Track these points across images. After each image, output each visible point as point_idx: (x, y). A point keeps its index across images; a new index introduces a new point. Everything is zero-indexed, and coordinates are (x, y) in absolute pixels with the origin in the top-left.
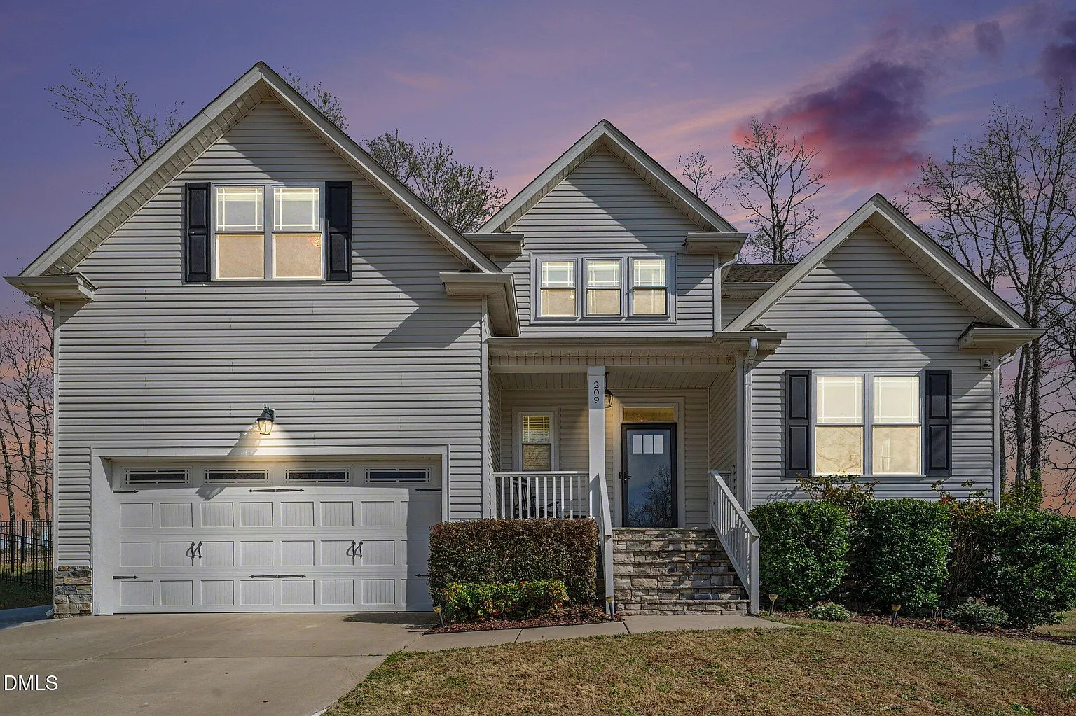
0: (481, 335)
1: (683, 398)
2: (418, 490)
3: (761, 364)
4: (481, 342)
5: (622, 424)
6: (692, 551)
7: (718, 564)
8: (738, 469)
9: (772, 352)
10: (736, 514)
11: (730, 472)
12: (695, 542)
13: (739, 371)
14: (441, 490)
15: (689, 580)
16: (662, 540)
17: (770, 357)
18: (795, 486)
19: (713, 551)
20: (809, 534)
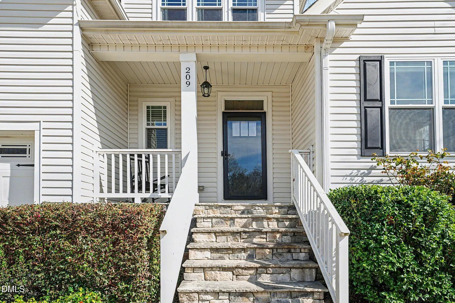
0: (72, 18)
1: (271, 93)
2: (19, 165)
3: (337, 51)
4: (72, 24)
5: (223, 113)
6: (273, 232)
7: (298, 250)
8: (317, 148)
9: (347, 39)
10: (317, 196)
11: (309, 151)
12: (277, 220)
13: (316, 57)
14: (33, 165)
15: (267, 273)
16: (246, 218)
17: (345, 44)
18: (371, 164)
19: (294, 232)
20: (409, 229)
